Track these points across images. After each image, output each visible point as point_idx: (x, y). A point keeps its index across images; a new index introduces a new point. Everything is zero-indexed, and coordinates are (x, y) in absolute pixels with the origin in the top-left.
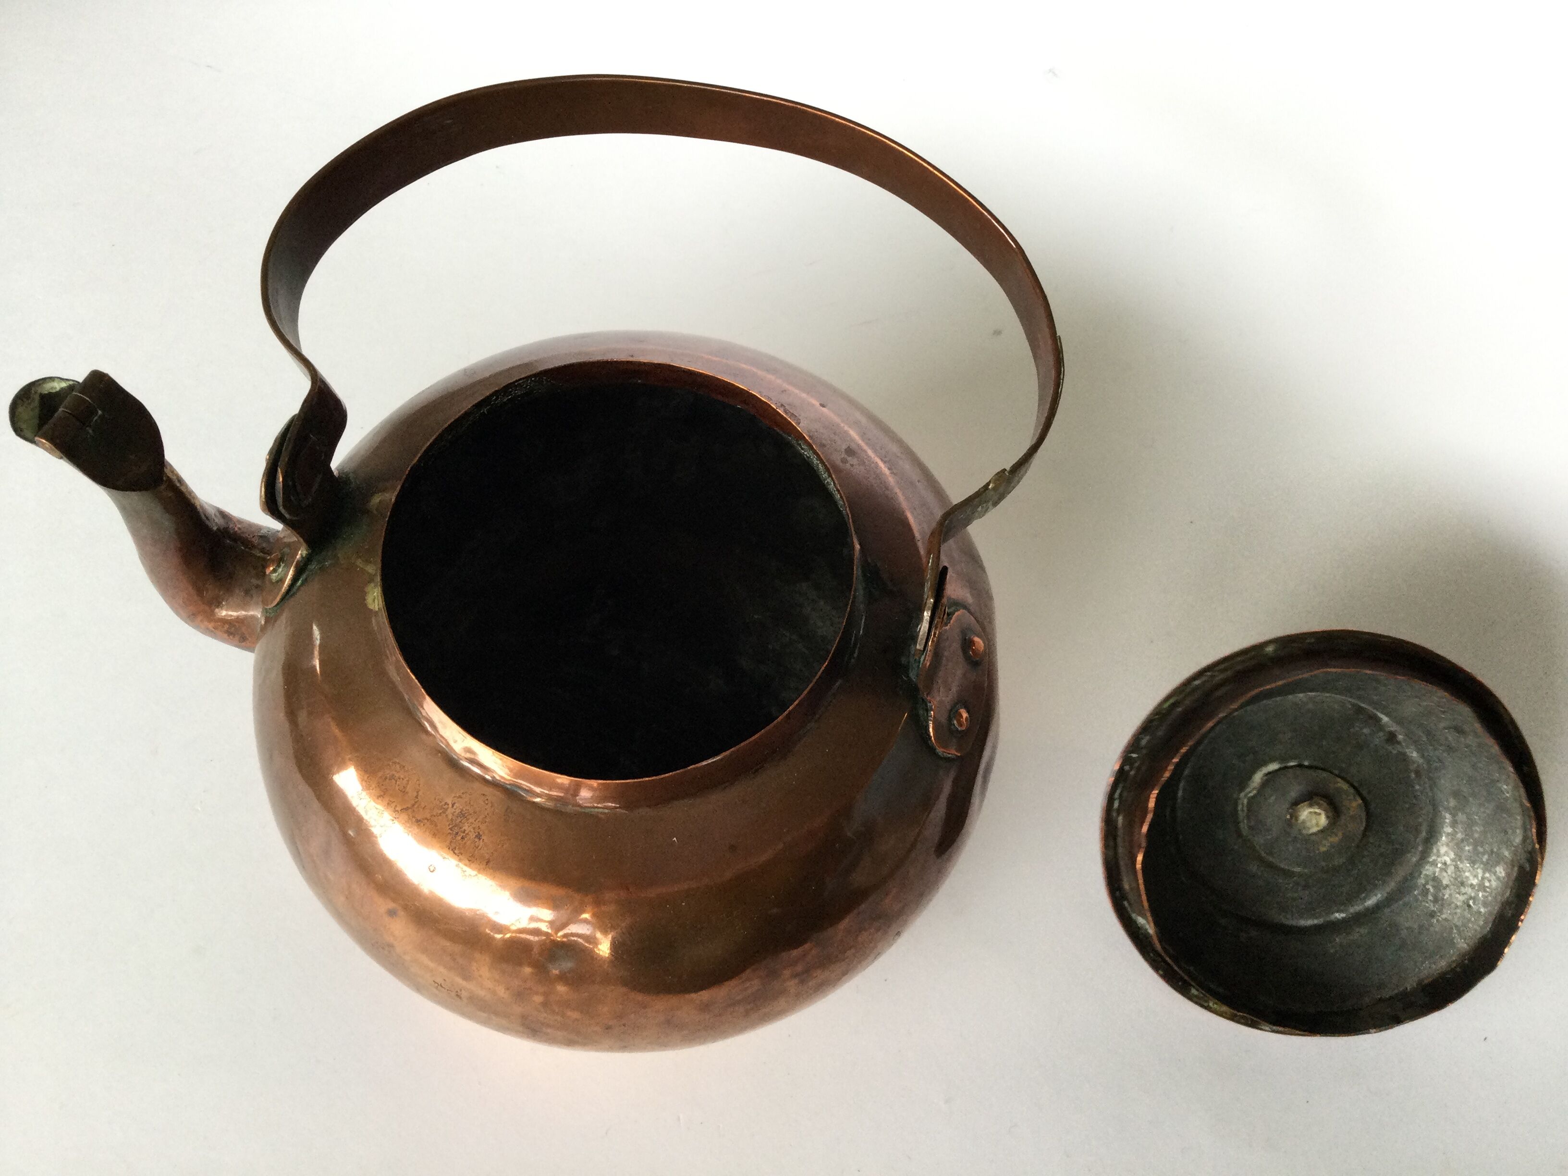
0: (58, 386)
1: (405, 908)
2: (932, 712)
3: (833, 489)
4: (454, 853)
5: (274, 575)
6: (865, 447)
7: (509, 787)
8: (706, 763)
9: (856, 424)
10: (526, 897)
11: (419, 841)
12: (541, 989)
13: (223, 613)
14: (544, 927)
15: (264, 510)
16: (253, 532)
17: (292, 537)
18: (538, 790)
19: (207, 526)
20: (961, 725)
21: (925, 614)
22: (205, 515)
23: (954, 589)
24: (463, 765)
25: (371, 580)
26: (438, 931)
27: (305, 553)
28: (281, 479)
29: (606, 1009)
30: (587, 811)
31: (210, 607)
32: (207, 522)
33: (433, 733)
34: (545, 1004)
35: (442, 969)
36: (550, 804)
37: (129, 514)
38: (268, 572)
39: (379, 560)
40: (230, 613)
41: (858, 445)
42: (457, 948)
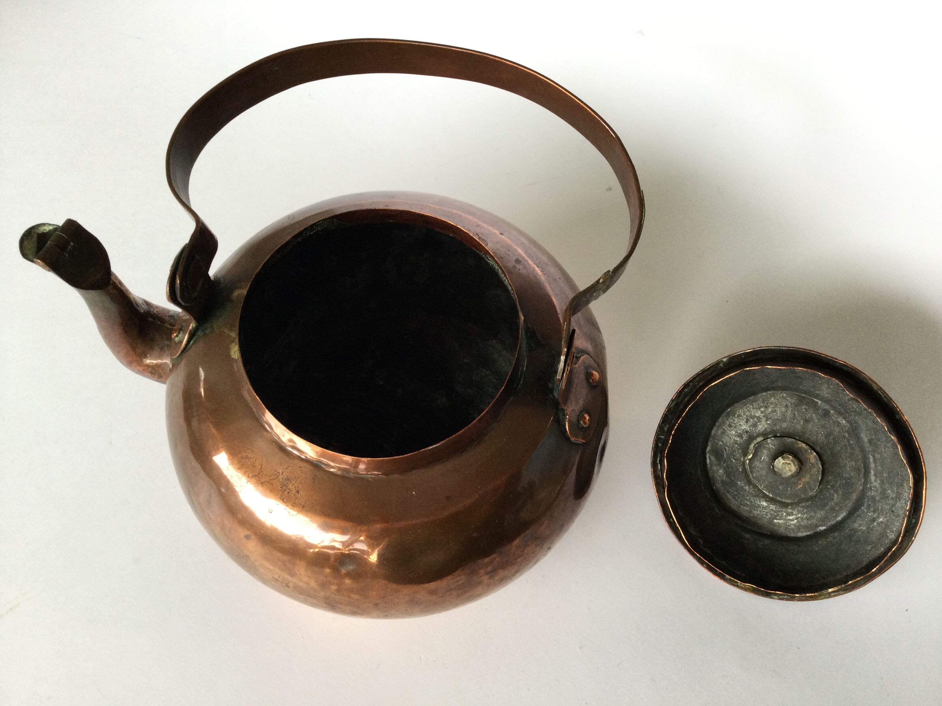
0: (47, 229)
1: (255, 534)
2: (568, 416)
3: (507, 284)
4: (283, 501)
5: (177, 338)
6: (527, 259)
7: (315, 462)
8: (431, 448)
9: (522, 245)
10: (327, 528)
11: (262, 495)
12: (336, 581)
13: (148, 361)
14: (338, 545)
15: (168, 300)
16: (165, 314)
17: (186, 316)
18: (332, 464)
19: (138, 311)
20: (585, 423)
21: (562, 357)
22: (136, 304)
23: (580, 342)
24: (288, 450)
25: (233, 341)
26: (275, 548)
27: (194, 325)
28: (178, 282)
29: (374, 593)
30: (362, 476)
31: (140, 358)
32: (137, 308)
33: (270, 431)
34: (338, 591)
35: (277, 570)
36: (339, 473)
37: (91, 304)
38: (173, 337)
39: (237, 329)
40: (152, 361)
41: (523, 258)
42: (286, 558)
